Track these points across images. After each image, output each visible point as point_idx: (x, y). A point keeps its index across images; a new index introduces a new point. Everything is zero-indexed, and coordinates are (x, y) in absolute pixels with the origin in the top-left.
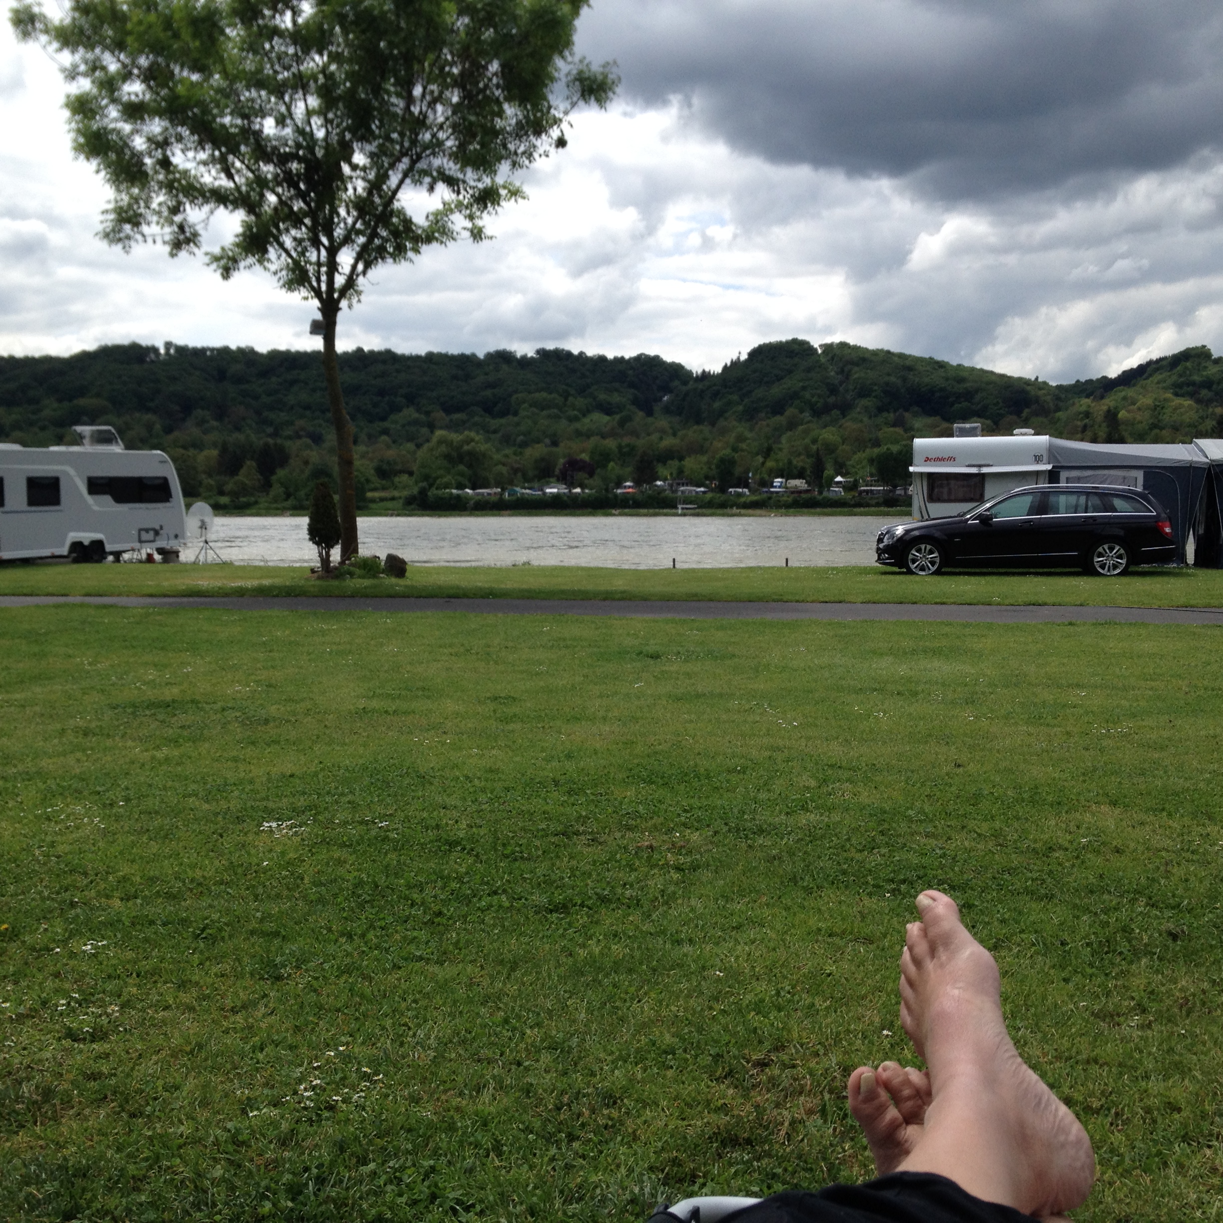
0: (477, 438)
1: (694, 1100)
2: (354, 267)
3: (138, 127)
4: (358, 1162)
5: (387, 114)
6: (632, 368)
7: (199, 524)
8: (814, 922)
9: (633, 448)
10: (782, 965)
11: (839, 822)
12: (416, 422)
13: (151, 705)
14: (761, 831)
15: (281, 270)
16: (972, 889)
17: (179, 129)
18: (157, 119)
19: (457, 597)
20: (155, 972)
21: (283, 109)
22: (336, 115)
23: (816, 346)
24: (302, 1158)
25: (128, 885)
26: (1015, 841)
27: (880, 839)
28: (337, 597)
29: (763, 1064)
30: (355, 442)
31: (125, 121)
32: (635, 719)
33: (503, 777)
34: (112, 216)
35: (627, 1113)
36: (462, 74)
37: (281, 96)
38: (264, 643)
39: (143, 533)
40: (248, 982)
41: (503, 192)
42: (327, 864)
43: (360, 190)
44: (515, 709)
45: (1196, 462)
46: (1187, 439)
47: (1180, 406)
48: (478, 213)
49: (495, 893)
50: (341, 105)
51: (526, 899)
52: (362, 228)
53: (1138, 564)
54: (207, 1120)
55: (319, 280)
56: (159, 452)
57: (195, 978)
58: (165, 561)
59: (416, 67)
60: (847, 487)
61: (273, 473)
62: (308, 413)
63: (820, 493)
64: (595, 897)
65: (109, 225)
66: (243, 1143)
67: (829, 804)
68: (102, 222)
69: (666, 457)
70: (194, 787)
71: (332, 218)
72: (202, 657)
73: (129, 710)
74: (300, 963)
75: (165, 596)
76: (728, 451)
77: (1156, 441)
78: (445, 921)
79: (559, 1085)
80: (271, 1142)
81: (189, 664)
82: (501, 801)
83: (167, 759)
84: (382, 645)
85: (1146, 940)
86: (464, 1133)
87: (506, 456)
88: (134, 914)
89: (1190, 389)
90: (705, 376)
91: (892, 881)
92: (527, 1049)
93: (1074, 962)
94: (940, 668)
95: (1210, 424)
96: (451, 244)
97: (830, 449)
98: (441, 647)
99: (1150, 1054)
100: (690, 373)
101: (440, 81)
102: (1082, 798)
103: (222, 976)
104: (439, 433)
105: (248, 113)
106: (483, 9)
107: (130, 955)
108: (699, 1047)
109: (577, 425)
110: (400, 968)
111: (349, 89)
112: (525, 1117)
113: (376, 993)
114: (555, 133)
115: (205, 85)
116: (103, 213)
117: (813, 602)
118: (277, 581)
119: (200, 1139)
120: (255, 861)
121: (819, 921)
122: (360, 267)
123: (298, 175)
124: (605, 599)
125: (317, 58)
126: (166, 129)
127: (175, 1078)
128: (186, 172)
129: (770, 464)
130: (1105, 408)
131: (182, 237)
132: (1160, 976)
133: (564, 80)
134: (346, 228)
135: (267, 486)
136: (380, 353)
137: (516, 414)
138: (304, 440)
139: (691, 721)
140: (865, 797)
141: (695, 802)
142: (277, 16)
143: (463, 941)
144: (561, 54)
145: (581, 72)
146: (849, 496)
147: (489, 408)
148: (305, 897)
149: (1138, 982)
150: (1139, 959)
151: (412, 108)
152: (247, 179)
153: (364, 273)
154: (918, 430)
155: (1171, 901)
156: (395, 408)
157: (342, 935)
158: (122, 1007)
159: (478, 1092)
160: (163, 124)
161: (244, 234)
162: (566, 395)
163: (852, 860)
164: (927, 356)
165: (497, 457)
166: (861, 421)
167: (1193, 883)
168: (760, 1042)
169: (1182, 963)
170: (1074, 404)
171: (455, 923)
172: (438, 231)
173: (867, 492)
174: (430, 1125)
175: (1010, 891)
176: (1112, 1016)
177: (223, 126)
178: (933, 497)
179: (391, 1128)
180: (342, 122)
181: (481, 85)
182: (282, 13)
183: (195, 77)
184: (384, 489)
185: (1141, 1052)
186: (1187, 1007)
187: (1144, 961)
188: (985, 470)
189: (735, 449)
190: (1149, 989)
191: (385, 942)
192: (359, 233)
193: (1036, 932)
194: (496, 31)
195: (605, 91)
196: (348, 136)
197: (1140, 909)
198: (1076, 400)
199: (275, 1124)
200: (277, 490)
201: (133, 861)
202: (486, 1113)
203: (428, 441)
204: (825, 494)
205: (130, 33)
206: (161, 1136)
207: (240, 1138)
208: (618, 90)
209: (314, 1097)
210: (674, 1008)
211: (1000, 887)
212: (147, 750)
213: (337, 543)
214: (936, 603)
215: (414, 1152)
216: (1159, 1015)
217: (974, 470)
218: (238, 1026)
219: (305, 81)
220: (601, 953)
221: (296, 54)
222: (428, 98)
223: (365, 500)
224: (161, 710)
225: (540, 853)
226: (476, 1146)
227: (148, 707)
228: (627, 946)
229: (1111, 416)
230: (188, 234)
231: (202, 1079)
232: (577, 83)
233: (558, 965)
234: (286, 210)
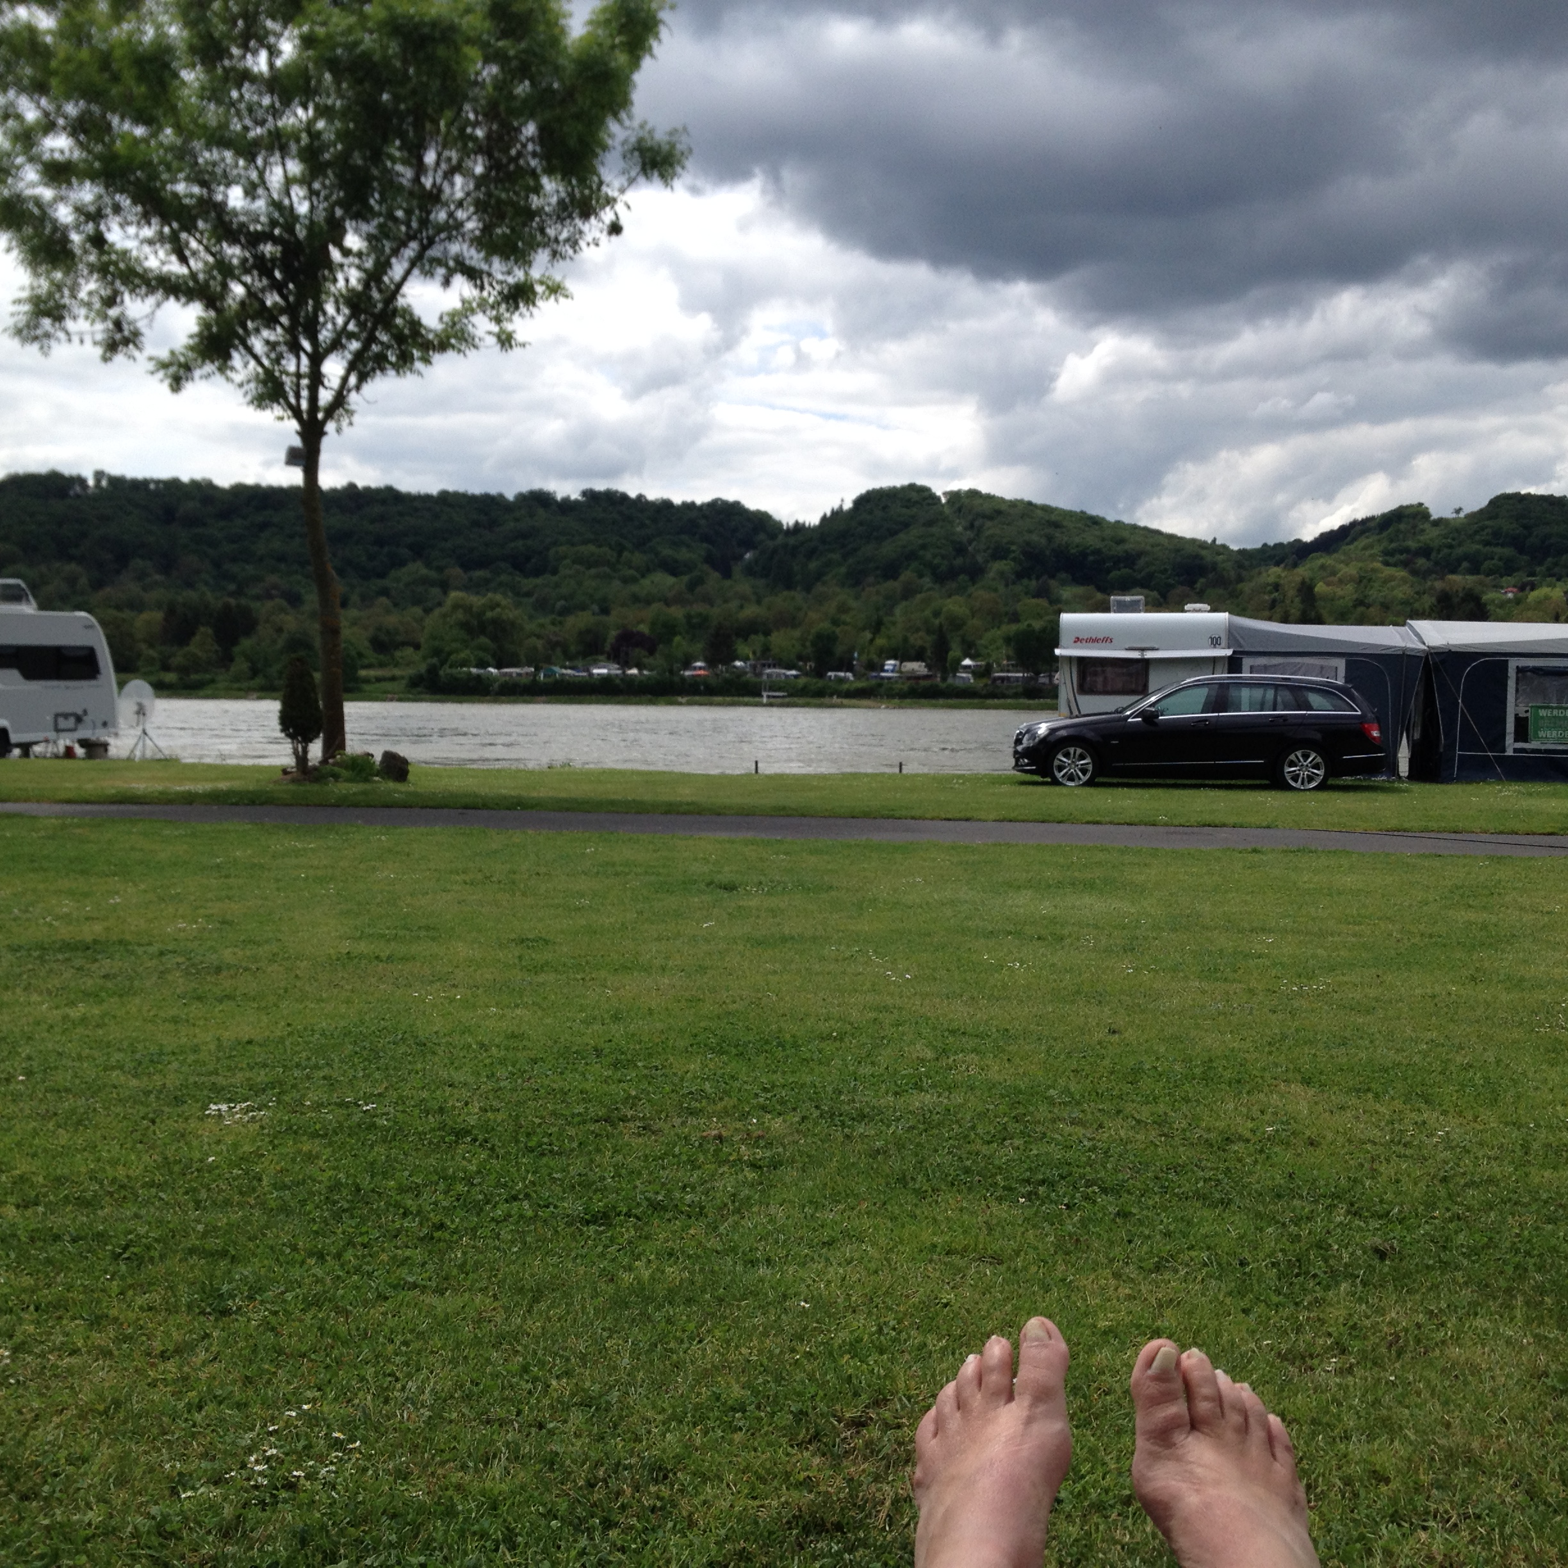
0: (504, 602)
1: (768, 1472)
2: (345, 380)
3: (63, 192)
4: (324, 1558)
5: (391, 186)
6: (705, 517)
7: (135, 708)
8: (927, 1236)
9: (705, 619)
10: (887, 1293)
11: (961, 1106)
12: (424, 581)
13: (68, 947)
14: (862, 1117)
15: (249, 381)
16: (1129, 1192)
17: (117, 197)
18: (88, 184)
19: (475, 807)
20: (60, 1305)
21: (254, 175)
22: (324, 186)
23: (939, 493)
24: (250, 1554)
25: (26, 1187)
26: (1184, 1130)
27: (1013, 1127)
28: (316, 805)
29: (859, 1424)
30: (344, 604)
31: (46, 185)
32: (702, 969)
33: (529, 1045)
34: (26, 308)
35: (681, 1491)
36: (489, 136)
37: (251, 158)
38: (218, 866)
39: (61, 720)
40: (182, 1318)
41: (539, 289)
42: (293, 1160)
43: (353, 282)
44: (548, 956)
45: (1412, 650)
46: (1400, 620)
47: (1391, 578)
48: (507, 315)
49: (515, 1198)
50: (330, 172)
51: (556, 1207)
52: (356, 330)
53: (1339, 775)
54: (124, 1503)
55: (298, 396)
56: (83, 614)
57: (114, 1312)
58: (90, 756)
59: (428, 126)
60: (977, 673)
61: (235, 642)
62: (283, 566)
63: (944, 679)
64: (645, 1203)
65: (22, 320)
66: (173, 1534)
67: (949, 1081)
68: (12, 315)
69: (748, 630)
70: (118, 1056)
71: (316, 317)
72: (136, 885)
73: (36, 954)
74: (254, 1291)
75: (87, 802)
76: (825, 626)
77: (1361, 621)
78: (448, 1237)
79: (592, 1454)
80: (209, 1532)
81: (117, 893)
82: (526, 1076)
83: (84, 1020)
84: (374, 869)
85: (1346, 1260)
86: (465, 1519)
87: (542, 626)
88: (31, 1227)
89: (1404, 557)
90: (798, 528)
91: (1028, 1181)
92: (551, 1406)
93: (1256, 1287)
94: (1092, 905)
95: (1428, 601)
96: (472, 353)
97: (956, 624)
98: (451, 872)
99: (1351, 1407)
100: (779, 524)
101: (459, 145)
102: (1267, 1075)
103: (150, 1309)
104: (454, 595)
105: (205, 178)
106: (516, 57)
107: (27, 1281)
108: (776, 1401)
109: (634, 588)
110: (386, 1298)
111: (341, 152)
112: (547, 1497)
113: (354, 1333)
114: (607, 216)
115: (153, 143)
116: (14, 302)
117: (932, 819)
118: (237, 785)
119: (114, 1529)
120: (197, 1155)
121: (934, 1234)
122: (353, 380)
123: (273, 260)
124: (667, 813)
125: (300, 112)
126: (100, 197)
127: (83, 1447)
128: (125, 253)
129: (880, 641)
130: (1298, 579)
131: (118, 336)
132: (1364, 1306)
133: (619, 148)
134: (335, 330)
135: (226, 660)
136: (378, 491)
137: (555, 572)
138: (278, 601)
139: (775, 972)
140: (997, 1071)
141: (778, 1078)
142: (249, 56)
143: (470, 1262)
144: (616, 115)
145: (640, 140)
146: (981, 684)
147: (521, 564)
148: (263, 1204)
149: (1336, 1313)
150: (1337, 1284)
151: (423, 180)
152: (206, 263)
153: (358, 388)
154: (1067, 602)
155: (1378, 1208)
156: (398, 562)
157: (311, 1254)
158: (15, 1350)
159: (486, 1464)
160: (96, 190)
161: (200, 335)
162: (620, 549)
163: (977, 1154)
164: (1076, 508)
165: (530, 627)
166: (996, 590)
167: (1406, 1185)
168: (856, 1394)
169: (1391, 1288)
170: (1260, 573)
171: (461, 1238)
172: (456, 337)
173: (1002, 679)
174: (421, 1509)
175: (1177, 1195)
176: (1303, 1358)
177: (175, 195)
178: (1085, 687)
179: (370, 1513)
180: (331, 194)
181: (513, 152)
182: (255, 53)
183: (139, 131)
184: (382, 665)
185: (1340, 1404)
186: (1396, 1345)
187: (1344, 1286)
188: (1149, 655)
189: (835, 622)
190: (1351, 1323)
191: (368, 1263)
192: (351, 336)
193: (1209, 1248)
194: (533, 84)
195: (671, 165)
196: (339, 212)
197: (1338, 1219)
198: (1263, 569)
199: (213, 1508)
200: (240, 665)
201: (34, 1155)
202: (496, 1492)
203: (440, 604)
204: (950, 681)
205: (55, 73)
206: (62, 1525)
207: (168, 1528)
208: (689, 163)
209: (268, 1472)
210: (744, 1351)
211: (1165, 1190)
212: (57, 1008)
213: (317, 736)
214: (1088, 823)
215: (399, 1545)
216: (1364, 1356)
217: (1135, 655)
218: (169, 1376)
219: (284, 140)
220: (652, 1278)
221: (272, 106)
222: (444, 166)
223: (357, 680)
224: (79, 954)
225: (575, 1145)
226: (482, 1537)
227: (60, 950)
228: (685, 1268)
229: (1306, 590)
230: (126, 333)
231: (119, 1448)
232: (636, 154)
233: (595, 1295)
234: (256, 305)
